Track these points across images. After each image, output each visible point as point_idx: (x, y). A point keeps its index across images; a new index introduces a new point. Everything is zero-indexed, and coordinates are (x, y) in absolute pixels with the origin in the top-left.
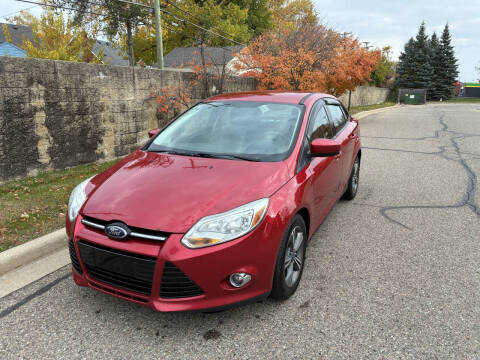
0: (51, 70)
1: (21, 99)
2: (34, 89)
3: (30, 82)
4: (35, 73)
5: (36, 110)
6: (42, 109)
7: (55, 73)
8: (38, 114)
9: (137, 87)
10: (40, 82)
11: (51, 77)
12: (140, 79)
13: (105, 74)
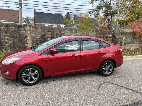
0: (53, 29)
1: (45, 35)
2: (49, 33)
3: (48, 31)
4: (49, 30)
5: (48, 37)
6: (50, 37)
7: (54, 30)
8: (49, 38)
9: (78, 33)
10: (50, 32)
11: (53, 30)
12: (79, 32)
13: (68, 30)
